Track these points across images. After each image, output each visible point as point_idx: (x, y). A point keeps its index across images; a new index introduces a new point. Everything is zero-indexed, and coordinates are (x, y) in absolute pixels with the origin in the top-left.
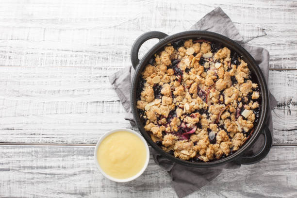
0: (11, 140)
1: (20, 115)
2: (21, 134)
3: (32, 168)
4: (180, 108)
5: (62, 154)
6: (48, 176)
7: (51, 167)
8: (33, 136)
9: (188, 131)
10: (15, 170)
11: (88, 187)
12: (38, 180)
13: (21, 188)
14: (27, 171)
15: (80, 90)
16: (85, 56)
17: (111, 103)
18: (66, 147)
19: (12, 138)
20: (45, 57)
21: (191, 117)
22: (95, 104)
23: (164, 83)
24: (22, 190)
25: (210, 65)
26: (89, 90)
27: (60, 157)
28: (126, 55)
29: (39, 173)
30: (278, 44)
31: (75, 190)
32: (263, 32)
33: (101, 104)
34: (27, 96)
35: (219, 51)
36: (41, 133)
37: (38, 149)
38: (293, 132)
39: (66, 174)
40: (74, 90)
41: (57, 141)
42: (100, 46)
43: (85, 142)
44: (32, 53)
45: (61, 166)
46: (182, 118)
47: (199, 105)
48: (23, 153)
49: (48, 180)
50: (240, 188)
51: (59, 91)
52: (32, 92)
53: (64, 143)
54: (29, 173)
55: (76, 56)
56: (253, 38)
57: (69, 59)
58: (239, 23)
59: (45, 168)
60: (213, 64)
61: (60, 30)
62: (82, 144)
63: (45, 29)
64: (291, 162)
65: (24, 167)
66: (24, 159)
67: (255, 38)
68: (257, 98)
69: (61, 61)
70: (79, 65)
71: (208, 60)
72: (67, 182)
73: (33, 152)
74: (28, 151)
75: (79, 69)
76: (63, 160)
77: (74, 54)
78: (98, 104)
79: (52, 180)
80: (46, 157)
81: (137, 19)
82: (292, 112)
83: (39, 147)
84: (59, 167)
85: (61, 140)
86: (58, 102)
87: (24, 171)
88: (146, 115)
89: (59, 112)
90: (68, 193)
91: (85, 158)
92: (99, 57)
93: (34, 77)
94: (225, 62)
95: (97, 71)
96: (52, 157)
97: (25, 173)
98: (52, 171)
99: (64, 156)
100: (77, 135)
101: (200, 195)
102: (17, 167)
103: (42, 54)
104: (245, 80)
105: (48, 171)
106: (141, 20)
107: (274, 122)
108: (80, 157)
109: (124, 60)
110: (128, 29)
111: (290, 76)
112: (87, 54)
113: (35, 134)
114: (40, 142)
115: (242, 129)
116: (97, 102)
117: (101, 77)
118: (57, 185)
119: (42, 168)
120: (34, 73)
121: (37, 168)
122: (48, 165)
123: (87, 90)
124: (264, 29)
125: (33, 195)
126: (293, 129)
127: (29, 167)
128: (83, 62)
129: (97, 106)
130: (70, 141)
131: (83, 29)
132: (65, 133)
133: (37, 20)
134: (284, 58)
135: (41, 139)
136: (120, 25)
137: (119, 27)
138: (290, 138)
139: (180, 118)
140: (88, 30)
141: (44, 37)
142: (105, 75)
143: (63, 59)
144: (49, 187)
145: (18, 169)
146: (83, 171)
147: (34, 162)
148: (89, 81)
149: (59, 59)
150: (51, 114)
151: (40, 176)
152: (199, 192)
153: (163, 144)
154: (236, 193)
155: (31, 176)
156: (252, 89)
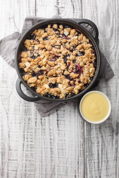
0: (82, 176)
1: (67, 172)
2: (78, 171)
3: (99, 162)
4: (64, 72)
5: (90, 144)
6: (103, 153)
7: (98, 151)
8: (79, 163)
9: (78, 68)
10: (100, 173)
11: (109, 128)
12: (106, 158)
13: (110, 168)
14: (100, 165)
15: (50, 135)
16: (27, 132)
17: (58, 115)
18: (86, 142)
19: (81, 176)
20: (28, 158)
21: (69, 66)
22: (59, 125)
23: (48, 82)
24: (112, 167)
25: (35, 53)
26: (50, 129)
27: (92, 145)
28: (27, 106)
29: (102, 158)
30: (19, 10)
31: (111, 135)
32: (11, 19)
33: (59, 121)
34: (54, 168)
35: (26, 46)
36: (78, 158)
37: (88, 159)
38: (75, 7)
39: (102, 142)
40: (50, 139)
41: (82, 148)
42: (20, 123)
43: (82, 131)
44: (26, 167)
45: (97, 145)
46: (70, 71)
47: (62, 60)
48: (90, 169)
49: (106, 152)
50: (108, 40)
51: (51, 148)
52: (51, 166)
53: (83, 143)
54: (101, 164)
55: (27, 138)
56: (15, 25)
57: (30, 143)
58: (5, 34)
59: (98, 154)
60: (35, 50)
61: (9, 150)
62: (84, 132)
63: (9, 160)
64: (92, 10)
65: (99, 167)
66: (93, 167)
67: (15, 24)
68: (57, 26)
69: (31, 148)
70: (33, 136)
71: (33, 54)
72: (106, 141)
73: (89, 163)
74: (89, 165)
75: (36, 136)
76: (94, 144)
77: (26, 140)
78: (59, 123)
79: (106, 150)
80: (92, 154)
81: (2, 99)
82: (63, 6)
83: (86, 159)
84: (98, 146)
85: (81, 146)
86: (58, 149)
87: (101, 167)
88: (68, 93)
89: (64, 148)
90: (113, 140)
91: (92, 130)
92: (28, 124)
93: (42, 165)
94: (33, 43)
95: (37, 124)
96: (92, 151)
97: (102, 166)
98: (100, 150)
99: (91, 143)
100: (78, 136)
101: (112, 63)
102: (98, 171)
103: (26, 160)
104: (45, 32)
105: (100, 153)
106: (2, 97)
107: (69, 18)
108: (92, 133)
109: (30, 108)
110: (9, 105)
111: (40, 5)
112: (26, 132)
113: (78, 162)
114: (83, 159)
115: (76, 36)
116: (58, 124)
117: (41, 122)
118: (108, 147)
119: (98, 156)
120: (39, 165)
121: (98, 159)
122: (96, 153)
123: (50, 131)
124: (9, 18)
125: (114, 160)
126: (73, 6)
127: (98, 164)
128: (32, 134)
129: (60, 124)
130: (82, 140)
131: (9, 135)
132: (78, 144)
133: (2, 166)
134: (29, 7)
135: (81, 158)
136: (6, 110)
137: (7, 111)
138: (78, 9)
139: (70, 72)
140: (9, 132)
141: (14, 160)
142: (40, 119)
143: (29, 147)
144: (109, 151)
145: (99, 171)
146: (100, 131)
147: (95, 161)
148: (44, 129)
149: (29, 149)
150: (65, 153)
151: (103, 157)
152: (110, 64)
153: (86, 83)
154: (110, 43)
155: (103, 163)
156: (51, 28)
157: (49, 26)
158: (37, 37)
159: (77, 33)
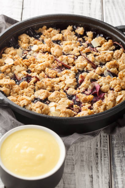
4: (67, 89)
21: (81, 83)
25: (30, 55)
35: (20, 42)
47: (71, 73)
60: (31, 52)
68: (84, 30)
71: (25, 55)
94: (33, 42)
156: (72, 31)
157: (70, 28)
158: (42, 36)
159: (114, 47)
